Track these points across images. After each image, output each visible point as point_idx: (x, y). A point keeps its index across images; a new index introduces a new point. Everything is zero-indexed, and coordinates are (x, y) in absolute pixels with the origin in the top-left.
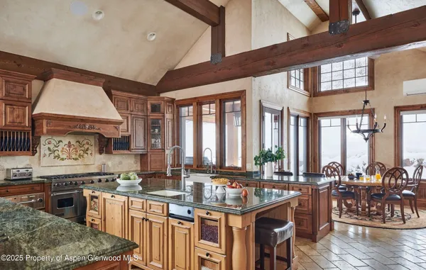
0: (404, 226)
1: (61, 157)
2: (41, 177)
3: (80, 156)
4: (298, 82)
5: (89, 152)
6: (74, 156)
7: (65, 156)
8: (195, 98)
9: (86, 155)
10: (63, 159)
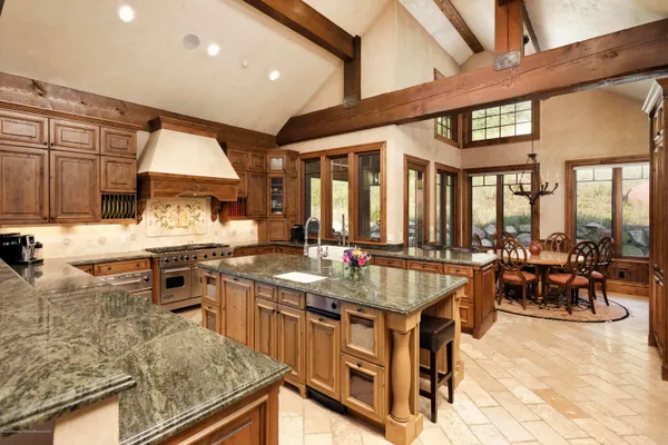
0: (569, 317)
1: (170, 224)
2: (147, 250)
3: (190, 224)
4: (444, 129)
5: (200, 218)
6: (183, 224)
7: (173, 224)
8: (324, 151)
9: (196, 222)
10: (171, 228)
